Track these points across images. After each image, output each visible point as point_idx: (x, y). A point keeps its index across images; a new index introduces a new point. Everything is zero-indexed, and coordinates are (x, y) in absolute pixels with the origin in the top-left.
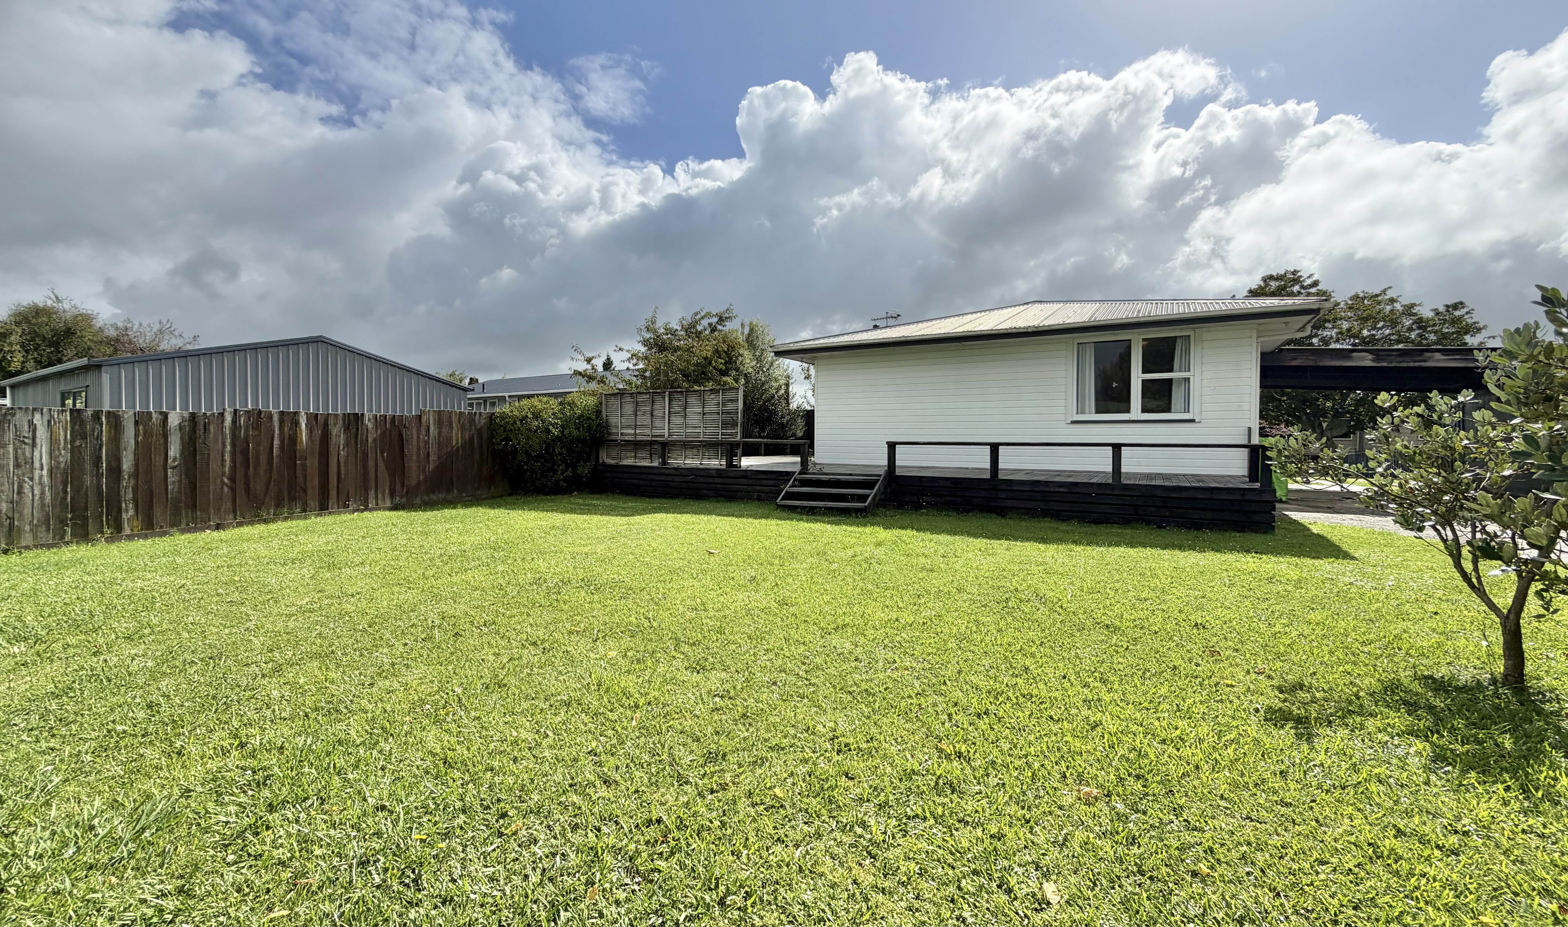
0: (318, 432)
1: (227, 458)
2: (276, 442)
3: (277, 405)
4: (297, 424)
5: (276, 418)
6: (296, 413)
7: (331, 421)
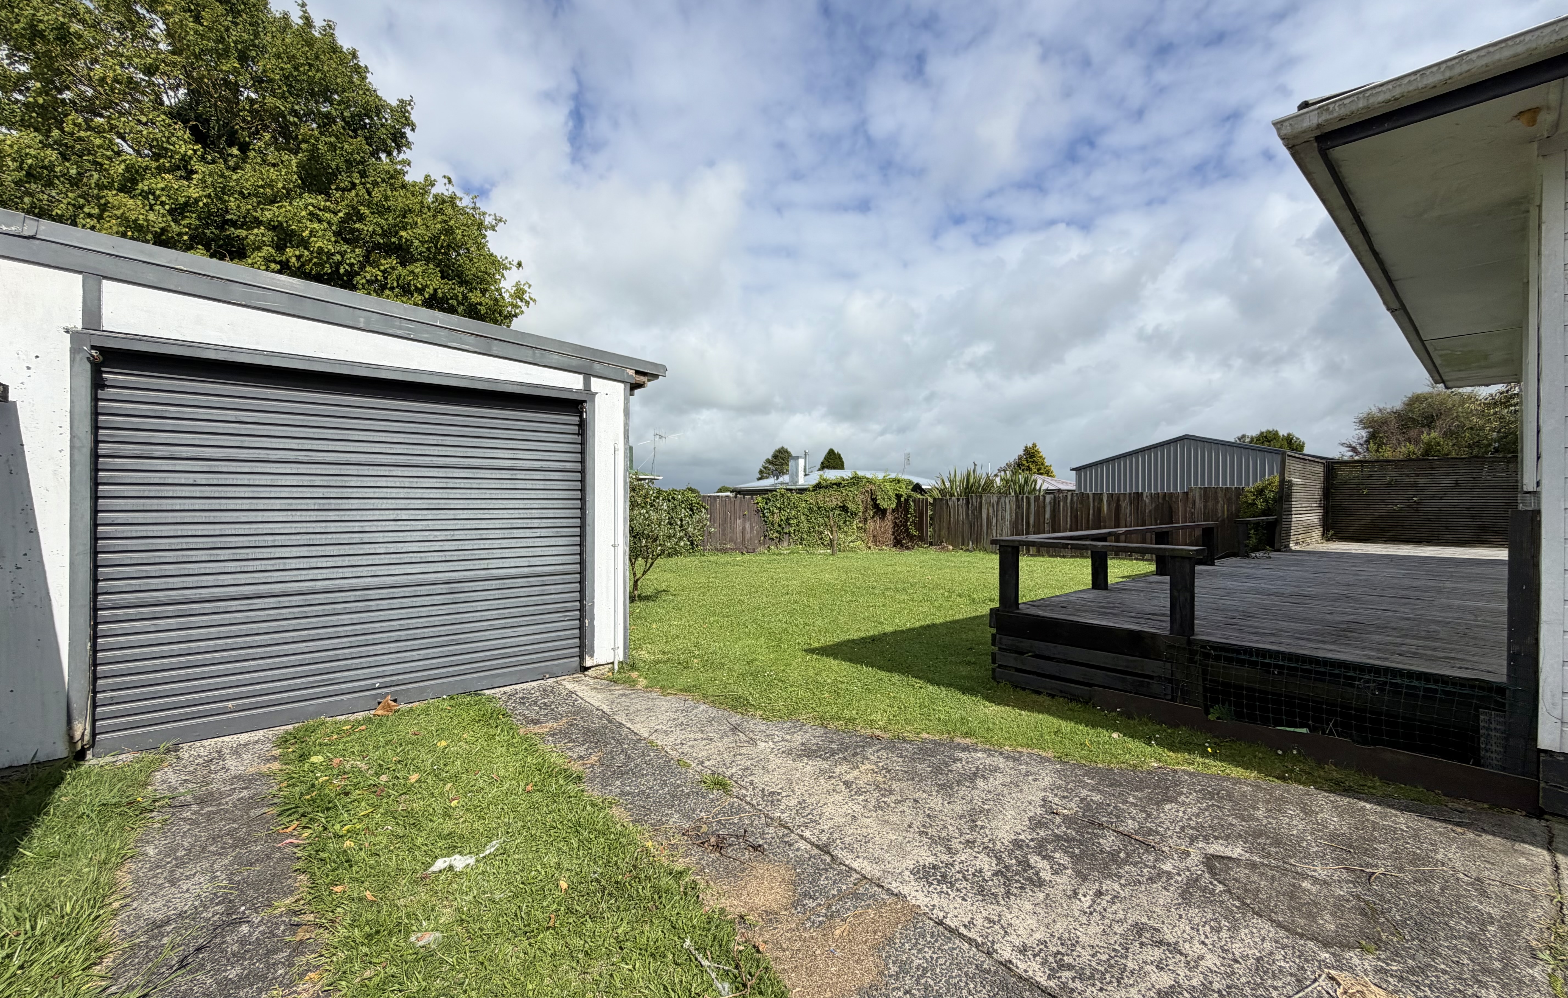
0: (1114, 506)
1: (1069, 519)
2: (1091, 512)
3: (1091, 490)
4: (1101, 500)
5: (1091, 497)
6: (1101, 494)
7: (1121, 498)
